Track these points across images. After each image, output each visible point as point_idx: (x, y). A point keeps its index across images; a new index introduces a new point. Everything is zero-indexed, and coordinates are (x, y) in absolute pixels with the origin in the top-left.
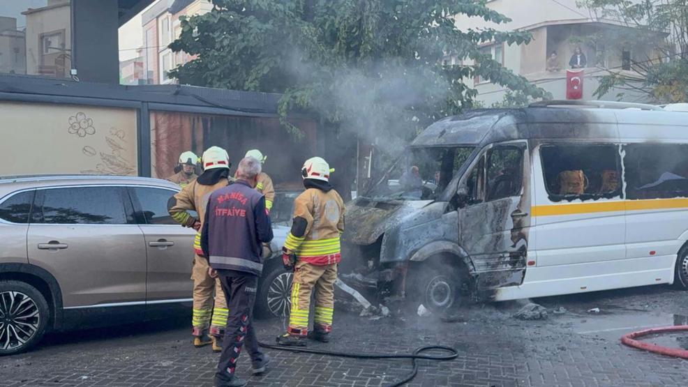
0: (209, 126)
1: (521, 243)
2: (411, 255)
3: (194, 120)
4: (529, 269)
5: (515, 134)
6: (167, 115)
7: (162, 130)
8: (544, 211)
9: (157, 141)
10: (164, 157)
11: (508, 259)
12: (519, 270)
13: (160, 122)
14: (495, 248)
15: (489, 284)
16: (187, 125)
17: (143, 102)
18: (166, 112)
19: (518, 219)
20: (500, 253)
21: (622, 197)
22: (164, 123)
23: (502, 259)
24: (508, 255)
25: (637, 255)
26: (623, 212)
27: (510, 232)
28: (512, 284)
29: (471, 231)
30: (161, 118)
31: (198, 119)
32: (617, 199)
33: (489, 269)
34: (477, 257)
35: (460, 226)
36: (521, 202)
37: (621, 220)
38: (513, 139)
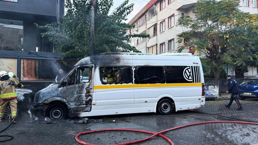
0: (40, 62)
1: (90, 98)
2: (44, 101)
3: (36, 61)
4: (93, 107)
5: (90, 63)
6: (27, 60)
7: (25, 64)
8: (99, 87)
9: (24, 67)
10: (26, 71)
11: (85, 103)
12: (89, 107)
13: (24, 62)
14: (79, 99)
15: (77, 111)
16: (33, 62)
17: (18, 56)
18: (26, 59)
19: (88, 90)
20: (81, 101)
21: (133, 83)
22: (26, 62)
23: (82, 103)
24: (85, 102)
25: (139, 102)
26: (133, 88)
27: (85, 94)
28: (86, 111)
29: (68, 94)
30: (25, 61)
31: (37, 61)
32: (131, 84)
33: (76, 106)
34: (72, 102)
35: (64, 92)
36: (89, 84)
37: (132, 91)
38: (89, 64)
